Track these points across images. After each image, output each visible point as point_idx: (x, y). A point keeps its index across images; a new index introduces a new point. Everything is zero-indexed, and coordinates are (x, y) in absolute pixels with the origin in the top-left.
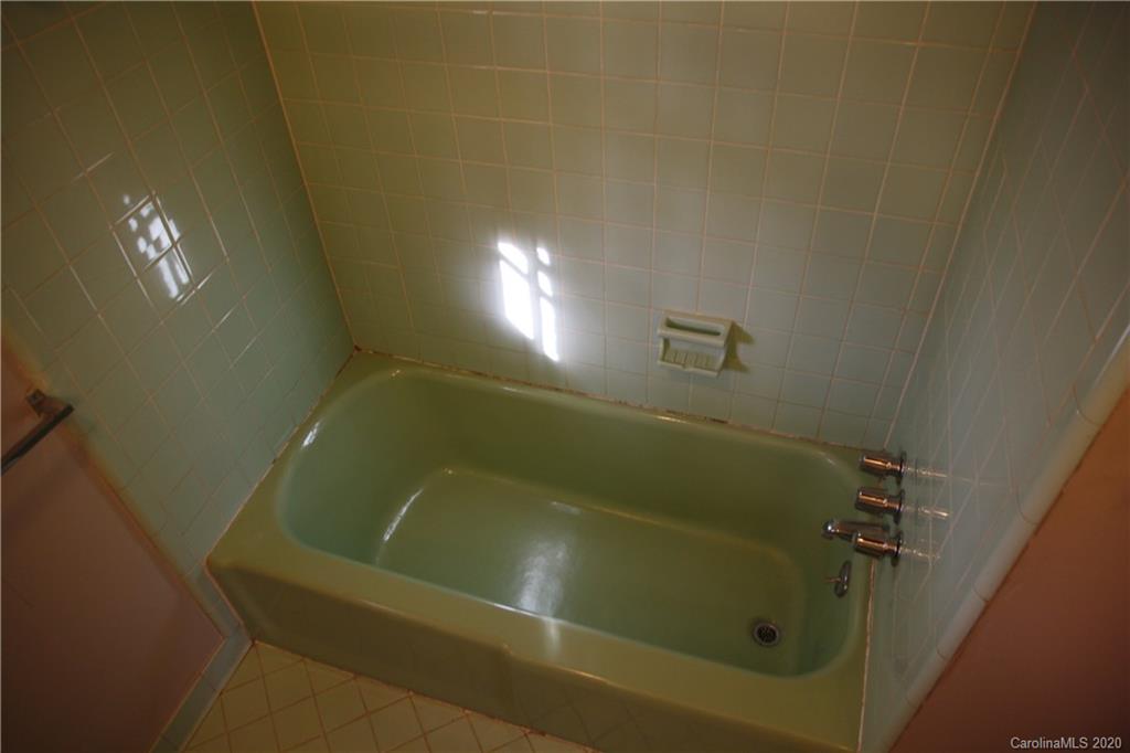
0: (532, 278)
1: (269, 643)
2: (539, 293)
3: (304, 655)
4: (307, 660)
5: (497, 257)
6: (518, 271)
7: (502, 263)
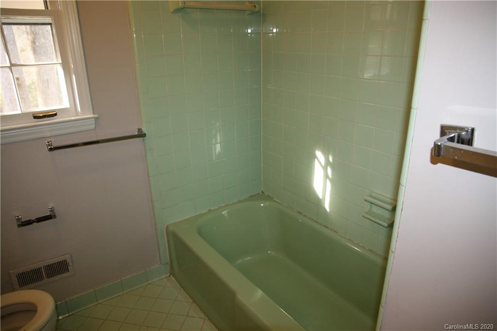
0: (325, 169)
1: (174, 278)
2: (327, 176)
3: (183, 287)
4: (182, 289)
5: (315, 157)
6: (321, 164)
7: (316, 160)
